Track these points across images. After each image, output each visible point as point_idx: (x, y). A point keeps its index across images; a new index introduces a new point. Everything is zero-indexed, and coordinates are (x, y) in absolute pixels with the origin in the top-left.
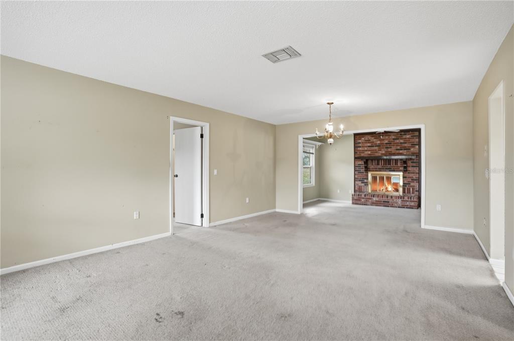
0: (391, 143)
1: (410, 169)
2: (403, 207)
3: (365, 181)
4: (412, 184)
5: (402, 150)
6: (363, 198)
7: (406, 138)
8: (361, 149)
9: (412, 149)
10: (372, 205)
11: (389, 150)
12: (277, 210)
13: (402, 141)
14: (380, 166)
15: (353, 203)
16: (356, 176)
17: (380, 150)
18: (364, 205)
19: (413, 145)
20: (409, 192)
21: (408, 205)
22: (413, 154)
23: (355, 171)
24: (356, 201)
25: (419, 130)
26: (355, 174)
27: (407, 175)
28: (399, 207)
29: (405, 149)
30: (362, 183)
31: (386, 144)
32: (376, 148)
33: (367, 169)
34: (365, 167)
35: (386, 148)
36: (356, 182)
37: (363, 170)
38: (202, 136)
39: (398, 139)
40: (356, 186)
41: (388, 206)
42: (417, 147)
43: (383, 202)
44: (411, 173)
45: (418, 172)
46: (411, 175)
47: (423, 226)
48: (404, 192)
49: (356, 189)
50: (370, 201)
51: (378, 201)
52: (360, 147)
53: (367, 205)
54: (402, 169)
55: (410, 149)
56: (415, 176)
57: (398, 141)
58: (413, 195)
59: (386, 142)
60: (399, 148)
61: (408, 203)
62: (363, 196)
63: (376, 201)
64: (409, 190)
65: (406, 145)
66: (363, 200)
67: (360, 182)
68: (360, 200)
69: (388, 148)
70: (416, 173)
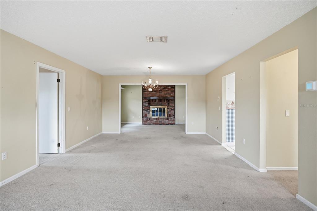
0: (162, 91)
1: (171, 104)
2: (168, 124)
3: (149, 111)
4: (171, 112)
5: (167, 94)
6: (149, 121)
7: (169, 88)
8: (146, 93)
9: (172, 94)
10: (153, 124)
11: (161, 94)
12: (103, 132)
13: (167, 90)
14: (156, 103)
15: (143, 124)
16: (143, 108)
17: (157, 94)
18: (149, 124)
19: (172, 92)
20: (170, 116)
21: (171, 123)
22: (172, 96)
23: (143, 105)
24: (145, 123)
25: (185, 86)
26: (143, 107)
27: (169, 107)
28: (167, 124)
29: (168, 94)
30: (147, 112)
31: (159, 91)
32: (155, 93)
33: (150, 104)
34: (149, 103)
35: (159, 93)
36: (144, 112)
37: (147, 105)
38: (59, 81)
39: (165, 88)
40: (144, 114)
41: (162, 124)
42: (174, 93)
43: (159, 122)
44: (171, 106)
45: (174, 106)
46: (171, 107)
47: (187, 133)
48: (168, 116)
49: (144, 115)
50: (152, 122)
51: (157, 122)
52: (146, 92)
53: (150, 124)
54: (167, 104)
55: (170, 94)
56: (173, 108)
57: (165, 90)
58: (172, 118)
59: (160, 90)
60: (165, 93)
61: (171, 122)
62: (148, 120)
63: (156, 122)
64: (170, 115)
65: (169, 92)
66: (148, 122)
67: (146, 112)
68: (147, 122)
69: (160, 93)
70: (173, 106)
